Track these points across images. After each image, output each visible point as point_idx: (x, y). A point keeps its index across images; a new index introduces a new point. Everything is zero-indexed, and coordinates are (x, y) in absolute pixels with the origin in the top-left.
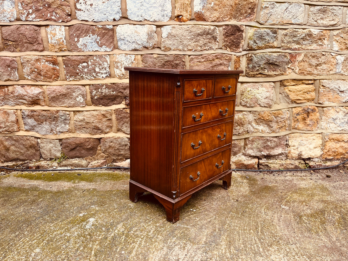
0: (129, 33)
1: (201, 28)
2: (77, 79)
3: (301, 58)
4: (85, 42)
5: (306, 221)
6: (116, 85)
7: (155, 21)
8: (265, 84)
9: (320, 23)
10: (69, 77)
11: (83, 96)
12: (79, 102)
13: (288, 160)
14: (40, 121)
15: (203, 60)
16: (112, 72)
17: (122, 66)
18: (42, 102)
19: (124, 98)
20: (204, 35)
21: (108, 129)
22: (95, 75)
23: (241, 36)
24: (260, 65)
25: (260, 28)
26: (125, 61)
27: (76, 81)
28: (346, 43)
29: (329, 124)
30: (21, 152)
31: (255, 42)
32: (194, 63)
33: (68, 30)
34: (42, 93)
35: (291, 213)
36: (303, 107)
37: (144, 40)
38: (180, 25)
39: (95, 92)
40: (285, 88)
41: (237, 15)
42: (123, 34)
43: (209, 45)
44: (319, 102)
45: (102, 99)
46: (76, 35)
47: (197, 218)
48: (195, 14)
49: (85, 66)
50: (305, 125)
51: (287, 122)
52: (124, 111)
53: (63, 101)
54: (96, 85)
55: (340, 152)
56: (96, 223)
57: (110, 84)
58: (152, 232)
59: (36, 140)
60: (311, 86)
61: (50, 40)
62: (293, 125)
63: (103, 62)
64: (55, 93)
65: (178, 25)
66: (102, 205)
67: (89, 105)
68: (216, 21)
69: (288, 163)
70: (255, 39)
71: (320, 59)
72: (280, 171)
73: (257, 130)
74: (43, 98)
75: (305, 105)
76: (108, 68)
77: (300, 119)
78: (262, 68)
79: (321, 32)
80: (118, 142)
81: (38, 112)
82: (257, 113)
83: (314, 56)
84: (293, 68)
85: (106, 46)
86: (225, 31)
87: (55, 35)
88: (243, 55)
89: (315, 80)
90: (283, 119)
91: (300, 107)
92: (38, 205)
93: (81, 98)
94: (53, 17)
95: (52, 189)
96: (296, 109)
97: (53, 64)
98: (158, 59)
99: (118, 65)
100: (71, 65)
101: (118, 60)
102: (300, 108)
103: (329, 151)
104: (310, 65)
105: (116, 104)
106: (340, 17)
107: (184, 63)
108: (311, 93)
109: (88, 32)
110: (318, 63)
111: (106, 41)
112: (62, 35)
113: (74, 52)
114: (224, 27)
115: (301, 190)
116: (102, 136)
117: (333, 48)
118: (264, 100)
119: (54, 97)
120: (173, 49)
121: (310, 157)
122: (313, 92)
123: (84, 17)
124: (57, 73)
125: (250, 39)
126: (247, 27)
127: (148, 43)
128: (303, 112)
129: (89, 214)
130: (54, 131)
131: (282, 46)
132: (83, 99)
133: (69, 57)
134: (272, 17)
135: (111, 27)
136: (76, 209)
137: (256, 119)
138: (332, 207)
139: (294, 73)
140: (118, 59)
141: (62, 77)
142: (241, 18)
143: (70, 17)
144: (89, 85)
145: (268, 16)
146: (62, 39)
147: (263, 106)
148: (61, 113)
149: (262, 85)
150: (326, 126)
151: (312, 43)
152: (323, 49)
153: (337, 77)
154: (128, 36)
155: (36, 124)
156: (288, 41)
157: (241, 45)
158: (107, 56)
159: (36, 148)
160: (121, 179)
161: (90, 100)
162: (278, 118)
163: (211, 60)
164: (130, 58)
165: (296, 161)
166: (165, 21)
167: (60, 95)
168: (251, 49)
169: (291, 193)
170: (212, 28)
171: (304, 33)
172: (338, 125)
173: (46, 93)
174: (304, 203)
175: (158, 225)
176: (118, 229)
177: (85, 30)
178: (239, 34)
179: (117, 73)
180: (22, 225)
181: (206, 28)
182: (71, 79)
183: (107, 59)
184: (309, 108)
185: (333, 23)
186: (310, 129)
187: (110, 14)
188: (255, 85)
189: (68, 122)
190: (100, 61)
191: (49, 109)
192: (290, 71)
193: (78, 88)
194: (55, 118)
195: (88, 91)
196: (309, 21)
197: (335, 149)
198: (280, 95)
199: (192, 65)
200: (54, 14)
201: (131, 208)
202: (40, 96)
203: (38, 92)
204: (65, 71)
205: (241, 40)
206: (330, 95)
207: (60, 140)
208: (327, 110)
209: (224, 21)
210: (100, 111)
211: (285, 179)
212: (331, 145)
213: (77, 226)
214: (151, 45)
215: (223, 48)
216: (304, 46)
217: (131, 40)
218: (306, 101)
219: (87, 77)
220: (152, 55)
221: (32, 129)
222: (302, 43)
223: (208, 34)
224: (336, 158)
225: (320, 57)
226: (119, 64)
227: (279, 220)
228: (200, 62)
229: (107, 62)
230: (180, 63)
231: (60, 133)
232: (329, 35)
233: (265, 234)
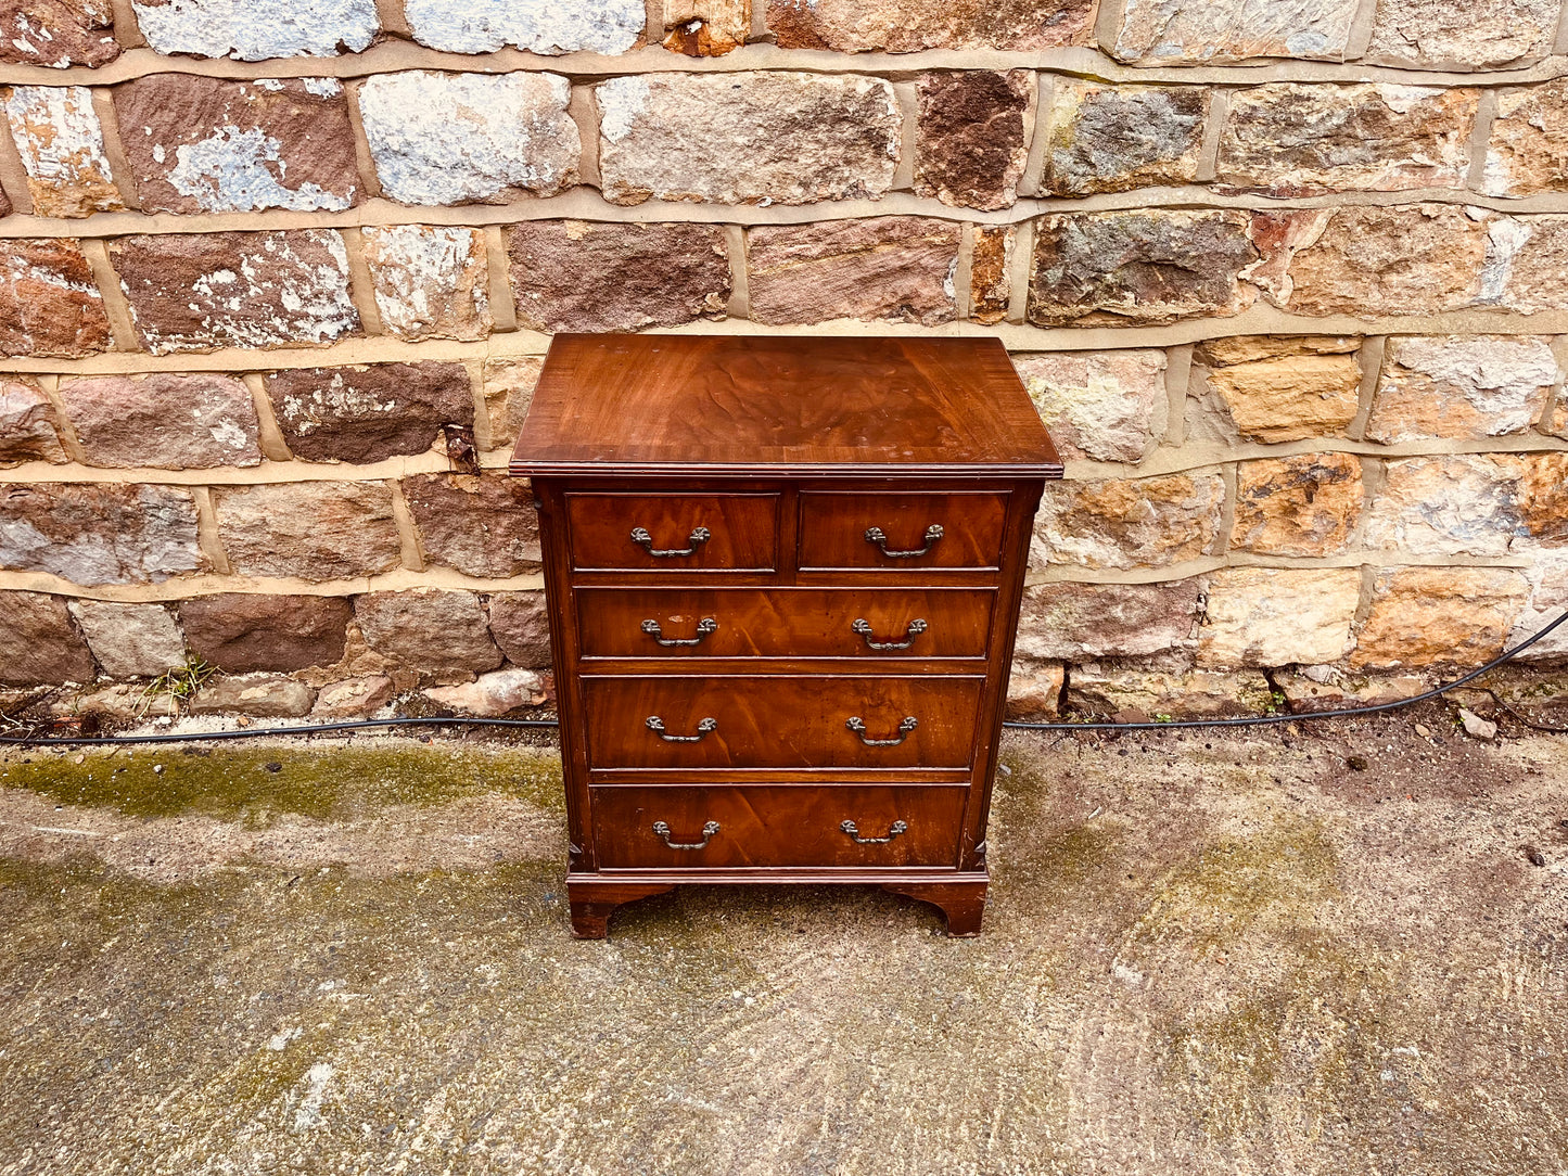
0: (429, 118)
1: (806, 92)
2: (200, 345)
3: (1309, 235)
4: (207, 166)
5: (1195, 1065)
6: (392, 373)
7: (559, 52)
8: (1122, 357)
9: (1438, 52)
10: (158, 337)
11: (242, 423)
12: (226, 445)
13: (1197, 672)
14: (60, 533)
15: (816, 250)
16: (368, 313)
17: (412, 283)
18: (52, 447)
19: (442, 427)
20: (822, 126)
21: (383, 558)
22: (283, 329)
23: (1014, 128)
24: (1100, 271)
25: (1115, 84)
26: (425, 258)
27: (196, 352)
28: (1554, 156)
29: (1403, 527)
30: (7, 656)
31: (1083, 157)
32: (770, 262)
33: (112, 110)
34: (41, 410)
35: (1143, 1008)
36: (1290, 460)
37: (511, 157)
38: (695, 73)
39: (295, 406)
40: (1217, 372)
41: (999, 15)
42: (399, 127)
43: (847, 174)
44: (1372, 435)
45: (334, 434)
46: (154, 132)
47: (752, 1050)
48: (771, 9)
49: (225, 286)
50: (1290, 533)
51: (1206, 525)
52: (443, 483)
53: (153, 441)
54: (299, 375)
55: (1437, 641)
56: (336, 1096)
57: (365, 368)
58: (560, 1145)
59: (60, 607)
60: (1345, 364)
61: (27, 160)
62: (1234, 535)
63: (315, 268)
64: (102, 410)
65: (682, 75)
66: (365, 978)
67: (279, 458)
68: (883, 49)
69: (1195, 689)
70: (1084, 145)
71: (1406, 241)
72: (1152, 728)
73: (1066, 558)
74: (52, 432)
75: (1302, 450)
76: (343, 291)
77: (1272, 511)
78: (1109, 287)
79: (1435, 97)
80: (433, 613)
81: (43, 492)
82: (1071, 490)
83: (1377, 224)
84: (1264, 281)
85: (318, 187)
86: (931, 101)
87: (48, 135)
88: (1020, 224)
89: (1364, 337)
90: (1191, 514)
91: (1276, 458)
92: (102, 977)
93: (235, 428)
94: (24, 41)
95: (155, 868)
96: (1256, 467)
97: (69, 279)
98: (592, 246)
99: (390, 280)
100: (157, 283)
101: (389, 256)
102: (1275, 462)
103: (1383, 639)
104: (1352, 266)
105: (404, 454)
106: (1546, 21)
107: (722, 265)
108: (1340, 396)
109: (213, 115)
110: (1393, 258)
111: (312, 158)
112: (87, 132)
113: (162, 216)
114: (924, 82)
115: (1216, 861)
116: (358, 586)
117: (1481, 180)
118: (1106, 434)
119: (104, 429)
120: (661, 196)
121: (1294, 659)
122: (1351, 392)
123: (180, 38)
124: (94, 319)
125: (1058, 141)
126: (1047, 79)
127: (533, 169)
128: (1290, 483)
129: (310, 1038)
130: (135, 572)
131: (1221, 178)
132: (245, 436)
133: (140, 241)
134: (1181, 23)
135: (329, 87)
136: (257, 1002)
137: (1065, 514)
138: (1325, 974)
139: (1267, 308)
140: (388, 251)
141: (125, 338)
142: (1018, 30)
143: (109, 39)
144: (264, 373)
145: (1162, 22)
146: (88, 153)
147: (1101, 457)
148: (151, 497)
149: (1104, 364)
150: (1386, 537)
151: (1378, 157)
152: (1429, 186)
153: (1478, 321)
154: (425, 135)
155: (43, 544)
156: (1254, 148)
157: (1010, 175)
158: (331, 237)
159: (69, 638)
160: (456, 794)
161: (279, 437)
162: (1169, 510)
163: (854, 252)
164: (451, 243)
165: (1234, 676)
166: (615, 48)
167: (132, 418)
168: (1062, 193)
169: (1170, 876)
170: (863, 86)
171: (1343, 107)
172: (1445, 532)
173: (61, 411)
174: (1212, 948)
175: (589, 1097)
176: (426, 1127)
177: (196, 105)
178: (1004, 114)
179: (394, 313)
180: (46, 1107)
181: (829, 91)
182: (167, 346)
183: (333, 250)
184: (1321, 463)
185: (1503, 51)
186: (1310, 552)
187: (315, 22)
188: (1070, 364)
189: (193, 532)
190: (297, 259)
191: (90, 479)
192: (1250, 295)
193: (209, 385)
194: (127, 517)
195: (264, 400)
196: (1376, 42)
197: (1414, 630)
198: (1191, 406)
199: (761, 272)
200: (24, 25)
201: (486, 992)
202: (37, 425)
203: (23, 407)
204: (131, 309)
205: (1013, 150)
206: (1431, 405)
207: (170, 605)
208: (1403, 471)
209: (927, 48)
210: (332, 485)
211: (1165, 779)
212: (1402, 616)
213: (261, 1116)
214: (547, 177)
215: (918, 187)
216: (1335, 171)
217: (442, 156)
218: (1307, 431)
219: (245, 333)
220: (556, 227)
221: (32, 561)
222: (1327, 156)
223: (840, 118)
224: (1413, 662)
225: (1408, 231)
226: (396, 276)
227: (1086, 1061)
228: (799, 257)
229: (332, 263)
230: (701, 264)
231: (162, 578)
232: (1472, 115)
233: (1015, 1142)
